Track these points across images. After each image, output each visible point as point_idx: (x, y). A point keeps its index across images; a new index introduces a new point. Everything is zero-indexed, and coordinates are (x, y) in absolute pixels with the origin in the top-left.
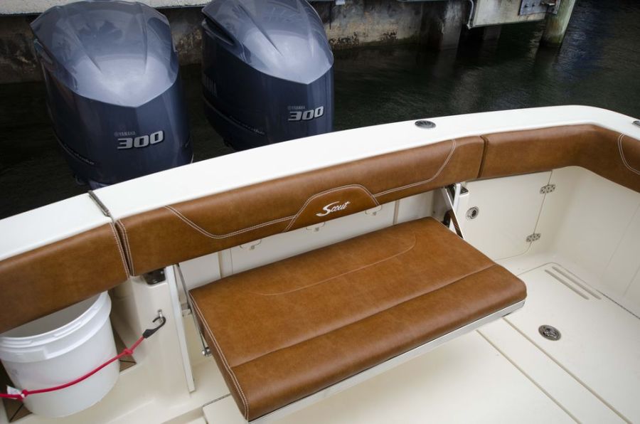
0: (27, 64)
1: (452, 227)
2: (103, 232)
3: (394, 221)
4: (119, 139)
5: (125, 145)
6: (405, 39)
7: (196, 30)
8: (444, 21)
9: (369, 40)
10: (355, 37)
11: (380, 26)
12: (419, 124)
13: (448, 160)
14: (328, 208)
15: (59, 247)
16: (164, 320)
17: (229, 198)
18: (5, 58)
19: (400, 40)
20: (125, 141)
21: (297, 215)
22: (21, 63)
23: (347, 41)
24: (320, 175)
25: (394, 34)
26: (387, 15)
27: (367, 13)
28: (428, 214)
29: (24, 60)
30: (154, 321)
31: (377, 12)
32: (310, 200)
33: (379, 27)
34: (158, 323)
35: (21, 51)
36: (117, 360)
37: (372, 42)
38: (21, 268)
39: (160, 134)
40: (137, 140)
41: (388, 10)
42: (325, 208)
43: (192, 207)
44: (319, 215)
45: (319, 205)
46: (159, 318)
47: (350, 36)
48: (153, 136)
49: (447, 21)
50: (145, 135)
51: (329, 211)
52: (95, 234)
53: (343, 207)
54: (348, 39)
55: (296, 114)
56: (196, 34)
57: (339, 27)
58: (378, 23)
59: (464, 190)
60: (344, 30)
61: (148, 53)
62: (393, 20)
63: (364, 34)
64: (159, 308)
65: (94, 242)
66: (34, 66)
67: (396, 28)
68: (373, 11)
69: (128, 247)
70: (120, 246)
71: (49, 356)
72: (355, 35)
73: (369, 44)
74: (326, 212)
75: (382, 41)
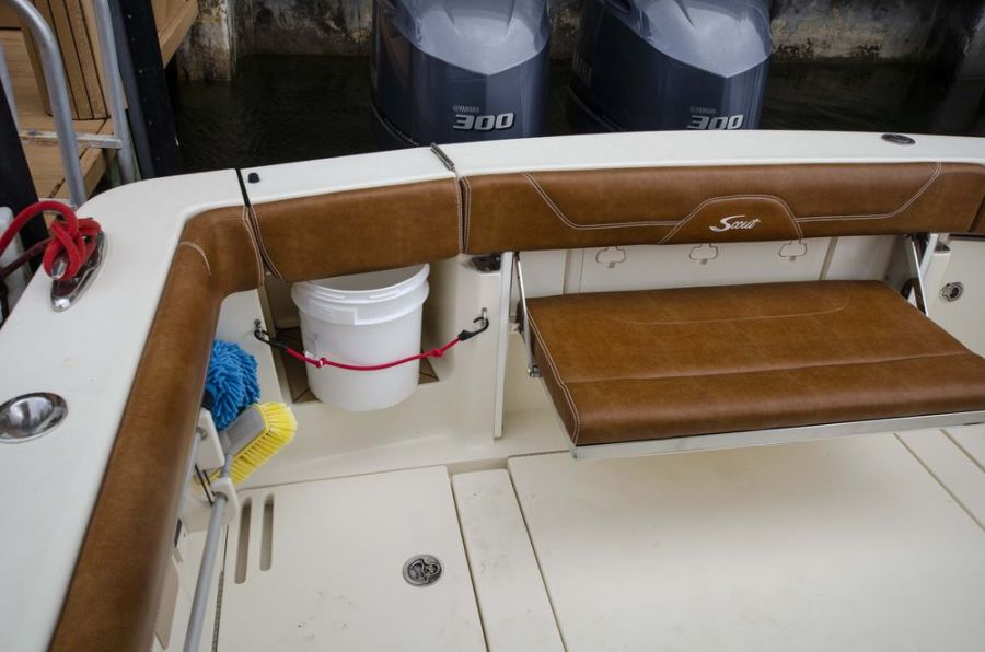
0: (335, 31)
1: (912, 299)
2: (445, 186)
3: (821, 275)
4: (458, 116)
5: (463, 124)
6: (894, 58)
7: (565, 8)
8: (971, 34)
9: (831, 53)
10: (807, 46)
11: (854, 32)
12: (886, 138)
13: (923, 190)
14: (728, 222)
15: (398, 191)
16: (487, 322)
17: (600, 177)
18: (311, 19)
19: (886, 59)
20: (465, 119)
21: (683, 222)
22: (327, 29)
23: (793, 51)
24: (726, 173)
25: (877, 49)
26: (870, 16)
27: (835, 9)
28: (879, 277)
29: (332, 25)
30: (475, 321)
31: (854, 11)
32: (704, 204)
33: (853, 35)
34: (478, 326)
35: (332, 13)
36: (418, 361)
37: (835, 58)
38: (355, 205)
39: (510, 116)
40: (480, 119)
41: (874, 9)
42: (724, 221)
43: (553, 179)
44: (713, 228)
45: (715, 215)
46: (482, 318)
47: (800, 43)
48: (500, 117)
49: (976, 33)
50: (489, 114)
51: (728, 226)
52: (436, 186)
53: (749, 226)
54: (795, 48)
55: (700, 120)
56: (564, 15)
57: (783, 28)
58: (852, 28)
59: (941, 247)
60: (791, 34)
61: (514, 13)
62: (878, 26)
63: (825, 43)
64: (484, 306)
65: (434, 194)
66: (343, 35)
67: (882, 38)
68: (848, 7)
69: (468, 212)
70: (460, 207)
71: (357, 322)
72: (809, 43)
73: (828, 60)
74: (723, 226)
75: (852, 57)
